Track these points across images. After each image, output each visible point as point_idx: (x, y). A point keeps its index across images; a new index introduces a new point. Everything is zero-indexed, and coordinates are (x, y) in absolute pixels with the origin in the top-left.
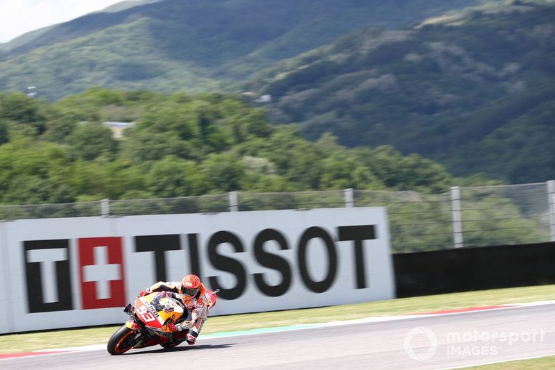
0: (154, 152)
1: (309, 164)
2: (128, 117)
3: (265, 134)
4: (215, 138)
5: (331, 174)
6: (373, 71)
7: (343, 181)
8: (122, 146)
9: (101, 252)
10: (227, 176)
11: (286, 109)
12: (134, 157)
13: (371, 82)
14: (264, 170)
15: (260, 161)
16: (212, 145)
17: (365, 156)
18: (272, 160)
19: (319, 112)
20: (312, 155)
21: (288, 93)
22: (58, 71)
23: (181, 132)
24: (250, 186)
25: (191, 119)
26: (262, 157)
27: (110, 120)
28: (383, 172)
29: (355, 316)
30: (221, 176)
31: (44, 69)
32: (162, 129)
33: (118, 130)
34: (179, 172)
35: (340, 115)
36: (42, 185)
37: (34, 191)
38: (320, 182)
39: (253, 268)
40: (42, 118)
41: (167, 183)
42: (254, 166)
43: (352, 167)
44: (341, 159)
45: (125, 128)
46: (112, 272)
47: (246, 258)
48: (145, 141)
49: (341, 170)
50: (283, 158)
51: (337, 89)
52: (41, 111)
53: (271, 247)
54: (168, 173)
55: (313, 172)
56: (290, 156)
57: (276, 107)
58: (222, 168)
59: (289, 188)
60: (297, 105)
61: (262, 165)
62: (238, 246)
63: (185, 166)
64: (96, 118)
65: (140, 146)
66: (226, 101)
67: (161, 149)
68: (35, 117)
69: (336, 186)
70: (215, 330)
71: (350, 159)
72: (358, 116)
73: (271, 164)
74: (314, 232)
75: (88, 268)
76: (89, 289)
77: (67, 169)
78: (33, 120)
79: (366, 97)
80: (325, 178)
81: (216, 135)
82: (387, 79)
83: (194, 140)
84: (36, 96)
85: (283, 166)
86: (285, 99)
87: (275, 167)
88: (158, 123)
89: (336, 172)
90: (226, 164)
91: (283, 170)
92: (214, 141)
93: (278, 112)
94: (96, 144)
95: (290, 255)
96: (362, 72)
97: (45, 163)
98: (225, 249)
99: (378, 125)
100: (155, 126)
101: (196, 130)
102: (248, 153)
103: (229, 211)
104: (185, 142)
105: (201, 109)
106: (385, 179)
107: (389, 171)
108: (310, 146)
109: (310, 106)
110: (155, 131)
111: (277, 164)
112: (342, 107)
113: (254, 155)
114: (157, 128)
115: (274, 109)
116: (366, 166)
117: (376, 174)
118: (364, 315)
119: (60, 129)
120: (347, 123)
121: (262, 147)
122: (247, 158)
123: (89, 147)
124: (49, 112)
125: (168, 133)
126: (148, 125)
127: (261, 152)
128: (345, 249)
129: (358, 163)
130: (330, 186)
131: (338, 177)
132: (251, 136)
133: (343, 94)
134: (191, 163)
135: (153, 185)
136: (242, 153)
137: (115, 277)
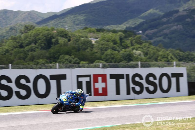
0: (105, 48)
1: (154, 53)
2: (97, 37)
3: (140, 43)
4: (124, 44)
5: (161, 57)
6: (176, 24)
7: (165, 59)
8: (94, 46)
9: (100, 79)
10: (128, 56)
11: (147, 36)
12: (98, 50)
13: (175, 27)
14: (140, 55)
15: (139, 52)
16: (123, 46)
17: (172, 51)
18: (142, 52)
19: (157, 37)
20: (155, 50)
21: (148, 30)
22: (74, 22)
23: (113, 42)
24: (135, 60)
25: (117, 38)
26: (139, 51)
27: (91, 38)
28: (178, 57)
29: (178, 100)
30: (126, 56)
31: (70, 21)
32: (108, 41)
33: (94, 41)
34: (113, 55)
35: (164, 38)
36: (69, 58)
37: (66, 60)
38: (158, 59)
39: (145, 85)
40: (70, 37)
41: (109, 58)
42: (136, 54)
43: (168, 55)
44: (165, 52)
45: (96, 40)
46: (103, 85)
47: (144, 82)
48: (102, 45)
49: (164, 55)
50: (146, 51)
51: (163, 29)
52: (70, 35)
53: (151, 79)
54: (110, 55)
55: (155, 56)
56: (148, 50)
57: (144, 35)
58: (127, 54)
59: (148, 61)
60: (151, 34)
61: (139, 53)
62: (141, 78)
63: (115, 53)
64: (87, 37)
65: (100, 46)
66: (128, 33)
67: (107, 47)
68: (67, 36)
69: (163, 61)
70: (135, 103)
71: (168, 52)
72: (170, 38)
73: (142, 53)
74: (164, 75)
75: (96, 84)
76: (96, 90)
77: (77, 53)
78: (67, 37)
79: (173, 32)
80: (159, 58)
81: (125, 43)
82: (180, 27)
83: (118, 45)
84: (67, 30)
85: (146, 54)
86: (147, 32)
87: (144, 54)
88: (106, 39)
89: (163, 56)
90: (128, 53)
91: (146, 55)
92: (124, 45)
93: (144, 36)
94: (87, 45)
95: (157, 81)
96: (172, 24)
97: (71, 51)
98: (137, 79)
99: (177, 41)
100: (105, 40)
101: (119, 42)
102: (135, 49)
103: (138, 67)
104: (115, 45)
105: (120, 35)
106: (179, 59)
107: (180, 56)
108: (155, 48)
109: (155, 35)
110: (106, 42)
111: (144, 53)
112: (165, 35)
113: (137, 50)
114: (106, 41)
115: (143, 36)
116: (173, 54)
117: (175, 57)
118: (180, 100)
119: (75, 40)
120: (167, 40)
121: (139, 47)
122: (134, 51)
123: (84, 46)
124: (72, 35)
125: (109, 42)
126: (103, 39)
127: (139, 49)
128: (174, 80)
129: (170, 53)
130: (161, 60)
131: (163, 58)
132: (136, 44)
133: (165, 31)
134: (116, 52)
135: (104, 59)
136: (133, 49)
137: (104, 86)
